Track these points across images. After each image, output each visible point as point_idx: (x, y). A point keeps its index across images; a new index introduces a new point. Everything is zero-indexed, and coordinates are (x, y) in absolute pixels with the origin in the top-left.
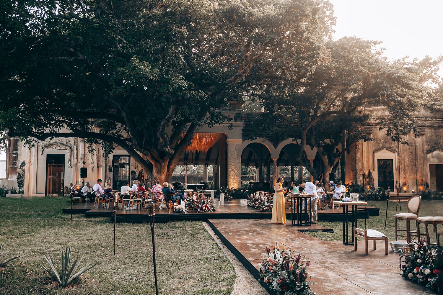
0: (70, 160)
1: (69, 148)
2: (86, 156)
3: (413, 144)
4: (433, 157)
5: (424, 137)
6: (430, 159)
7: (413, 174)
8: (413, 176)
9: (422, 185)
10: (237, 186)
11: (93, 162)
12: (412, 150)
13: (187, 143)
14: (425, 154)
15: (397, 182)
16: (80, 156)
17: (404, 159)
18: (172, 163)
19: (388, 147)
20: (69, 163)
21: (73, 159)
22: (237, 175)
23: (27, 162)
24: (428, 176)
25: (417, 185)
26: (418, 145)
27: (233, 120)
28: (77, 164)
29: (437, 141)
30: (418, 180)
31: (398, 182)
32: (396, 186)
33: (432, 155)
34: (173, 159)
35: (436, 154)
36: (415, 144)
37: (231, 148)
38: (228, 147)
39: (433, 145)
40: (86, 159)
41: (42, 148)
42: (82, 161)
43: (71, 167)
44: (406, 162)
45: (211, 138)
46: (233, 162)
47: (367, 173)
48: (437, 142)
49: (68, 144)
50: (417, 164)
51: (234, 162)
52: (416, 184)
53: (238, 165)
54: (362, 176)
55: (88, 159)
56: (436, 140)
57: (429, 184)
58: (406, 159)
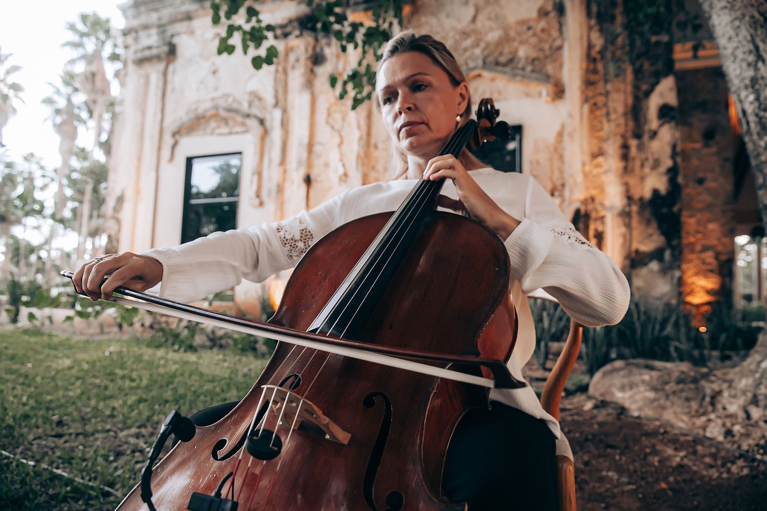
0: (259, 174)
1: (253, 123)
2: (317, 148)
11: (345, 175)
16: (296, 151)
20: (255, 187)
21: (269, 166)
23: (129, 195)
28: (280, 189)
40: (318, 163)
41: (174, 135)
42: (302, 173)
43: (261, 204)
49: (255, 111)
55: (327, 165)
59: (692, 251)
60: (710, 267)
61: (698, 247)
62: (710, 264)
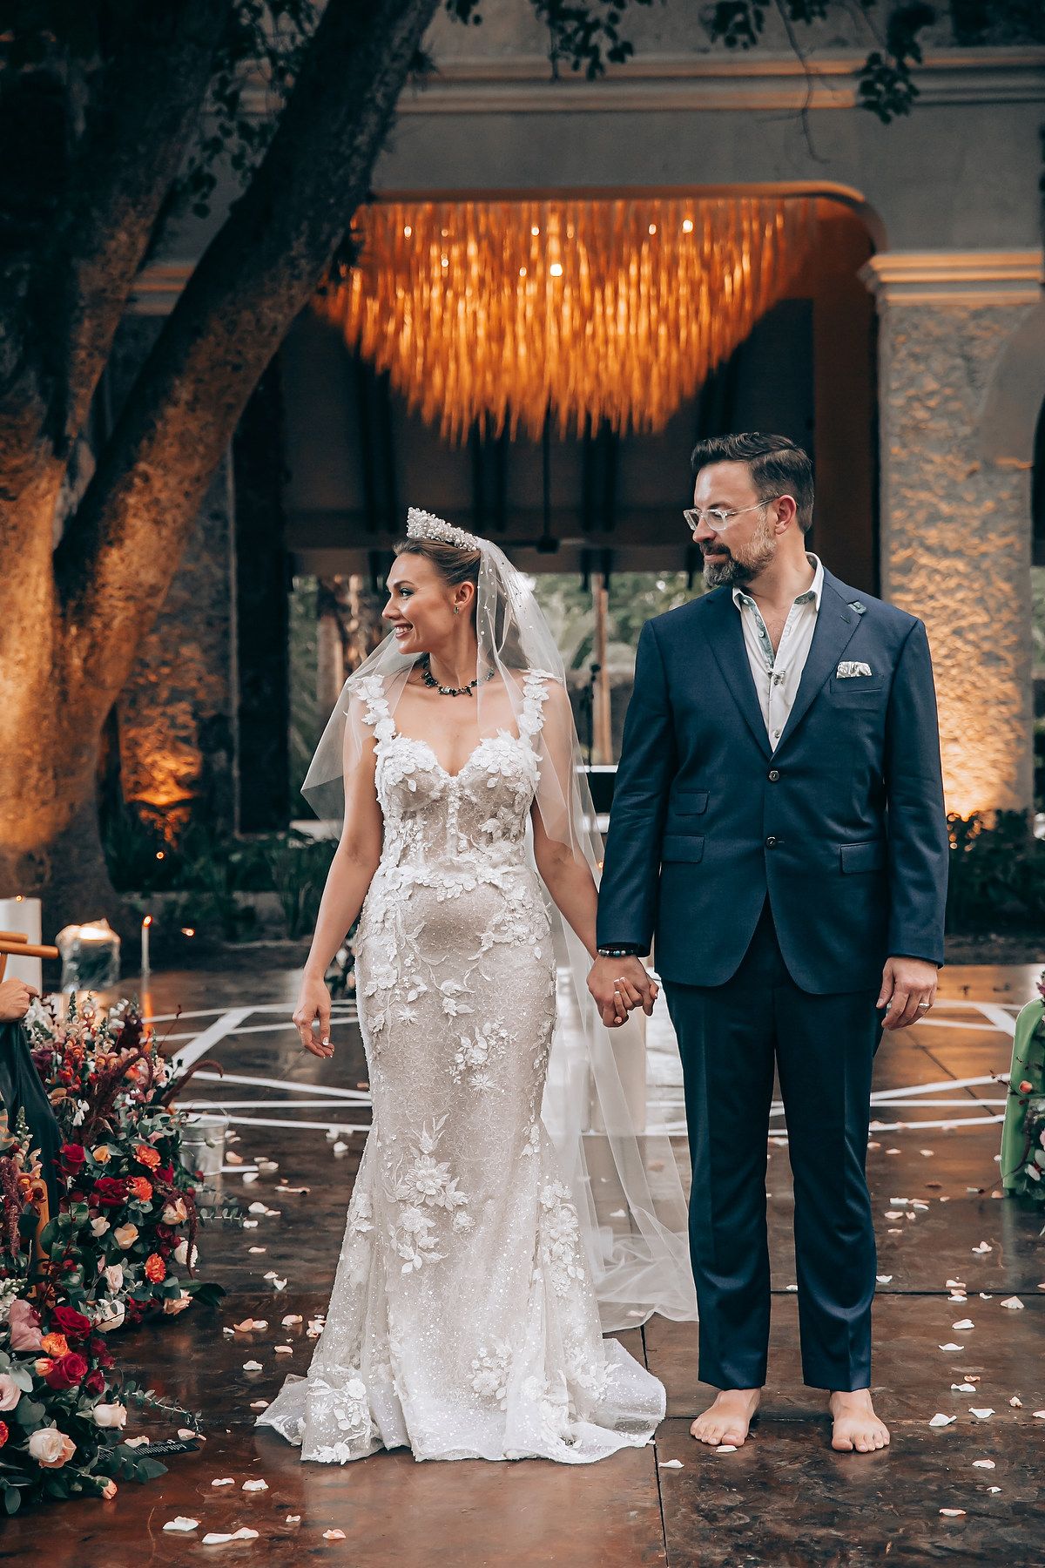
10: (994, 776)
13: (298, 246)
18: (118, 515)
22: (990, 659)
27: (945, 26)
34: (131, 464)
37: (915, 357)
38: (885, 347)
45: (707, 264)
46: (934, 518)
51: (945, 508)
53: (995, 543)
59: (153, 702)
60: (183, 733)
61: (164, 694)
62: (185, 727)
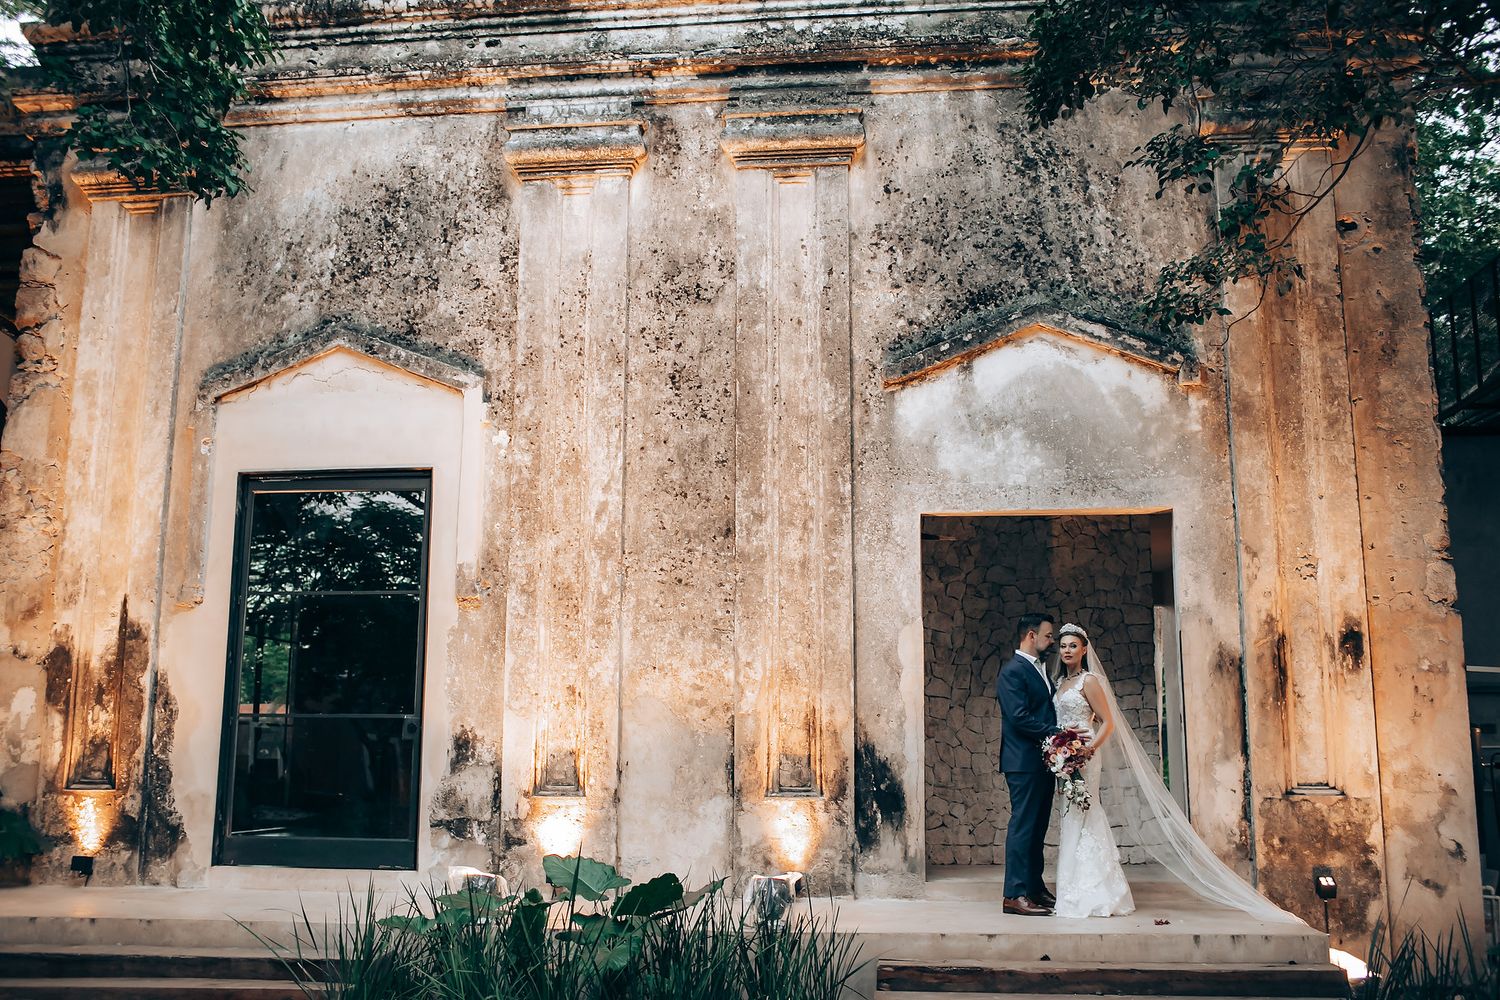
3: (711, 276)
4: (986, 423)
5: (860, 181)
6: (929, 450)
7: (693, 648)
8: (687, 675)
9: (799, 782)
12: (693, 344)
14: (874, 389)
15: (463, 747)
17: (574, 464)
19: (395, 323)
24: (896, 672)
25: (735, 792)
26: (765, 276)
29: (1034, 220)
30: (744, 732)
31: (484, 752)
32: (448, 797)
33: (966, 395)
35: (1022, 379)
36: (727, 267)
39: (985, 274)
44: (597, 496)
47: (95, 644)
48: (1031, 241)
50: (742, 515)
52: (720, 782)
54: (39, 676)
56: (1018, 206)
57: (913, 780)
58: (602, 463)
